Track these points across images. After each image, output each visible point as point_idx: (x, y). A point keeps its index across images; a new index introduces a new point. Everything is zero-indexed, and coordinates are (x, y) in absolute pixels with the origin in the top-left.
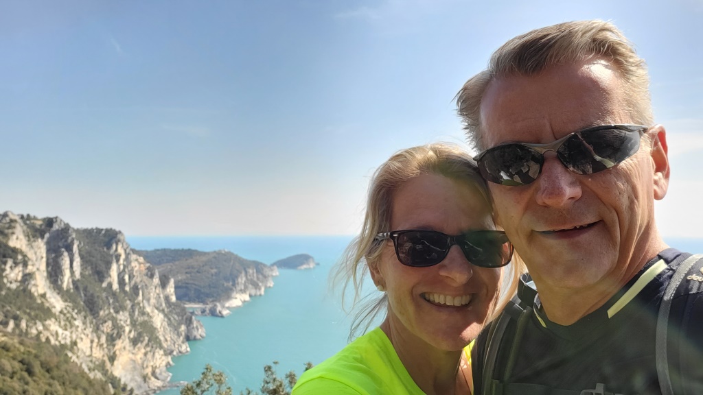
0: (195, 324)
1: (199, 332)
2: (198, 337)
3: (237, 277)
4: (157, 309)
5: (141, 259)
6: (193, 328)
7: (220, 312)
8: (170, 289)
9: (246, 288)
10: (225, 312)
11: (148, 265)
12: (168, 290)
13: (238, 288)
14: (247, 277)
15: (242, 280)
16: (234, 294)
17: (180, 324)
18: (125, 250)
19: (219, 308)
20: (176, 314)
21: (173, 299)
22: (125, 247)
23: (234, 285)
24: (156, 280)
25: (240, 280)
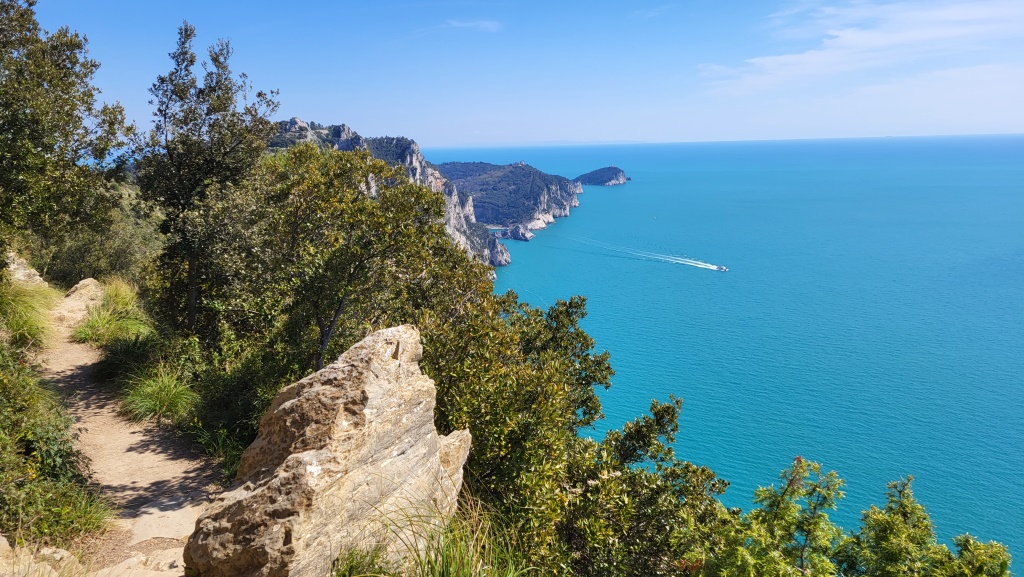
0: (499, 248)
1: (504, 258)
2: (503, 262)
3: (539, 195)
4: (458, 230)
5: (437, 174)
6: (497, 252)
7: (523, 235)
8: (469, 209)
9: (549, 207)
10: (529, 235)
11: (444, 180)
12: (467, 208)
13: (541, 208)
14: (549, 195)
15: (544, 198)
16: (537, 215)
17: (483, 247)
18: (421, 163)
19: (522, 231)
20: (478, 236)
21: (473, 219)
22: (420, 158)
23: (536, 204)
24: (455, 198)
25: (542, 198)
